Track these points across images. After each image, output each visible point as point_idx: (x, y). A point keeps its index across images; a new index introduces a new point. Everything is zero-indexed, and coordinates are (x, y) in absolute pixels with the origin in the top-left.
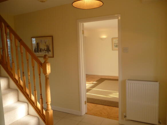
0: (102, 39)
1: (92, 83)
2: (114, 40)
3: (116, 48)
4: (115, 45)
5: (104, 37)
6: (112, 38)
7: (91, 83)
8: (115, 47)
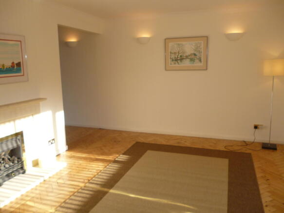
0: (140, 41)
1: (115, 162)
2: (171, 44)
3: (175, 64)
4: (173, 56)
5: (145, 35)
6: (165, 39)
7: (109, 161)
8: (173, 63)
